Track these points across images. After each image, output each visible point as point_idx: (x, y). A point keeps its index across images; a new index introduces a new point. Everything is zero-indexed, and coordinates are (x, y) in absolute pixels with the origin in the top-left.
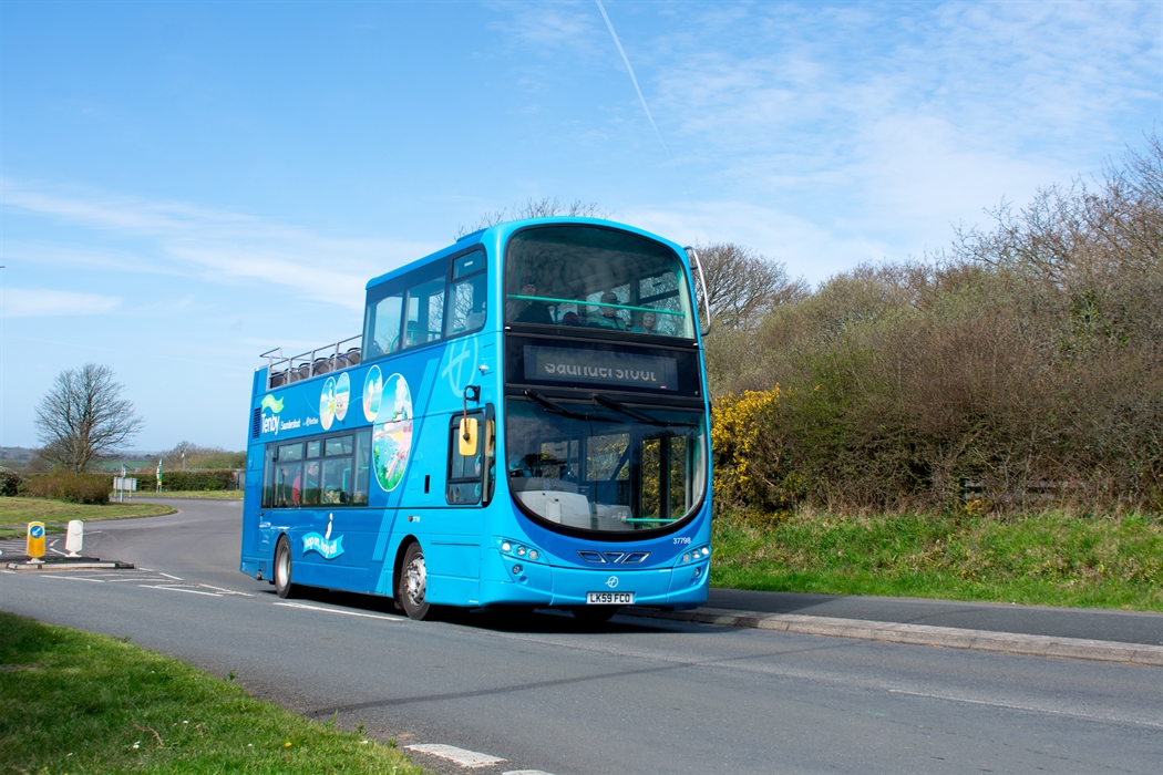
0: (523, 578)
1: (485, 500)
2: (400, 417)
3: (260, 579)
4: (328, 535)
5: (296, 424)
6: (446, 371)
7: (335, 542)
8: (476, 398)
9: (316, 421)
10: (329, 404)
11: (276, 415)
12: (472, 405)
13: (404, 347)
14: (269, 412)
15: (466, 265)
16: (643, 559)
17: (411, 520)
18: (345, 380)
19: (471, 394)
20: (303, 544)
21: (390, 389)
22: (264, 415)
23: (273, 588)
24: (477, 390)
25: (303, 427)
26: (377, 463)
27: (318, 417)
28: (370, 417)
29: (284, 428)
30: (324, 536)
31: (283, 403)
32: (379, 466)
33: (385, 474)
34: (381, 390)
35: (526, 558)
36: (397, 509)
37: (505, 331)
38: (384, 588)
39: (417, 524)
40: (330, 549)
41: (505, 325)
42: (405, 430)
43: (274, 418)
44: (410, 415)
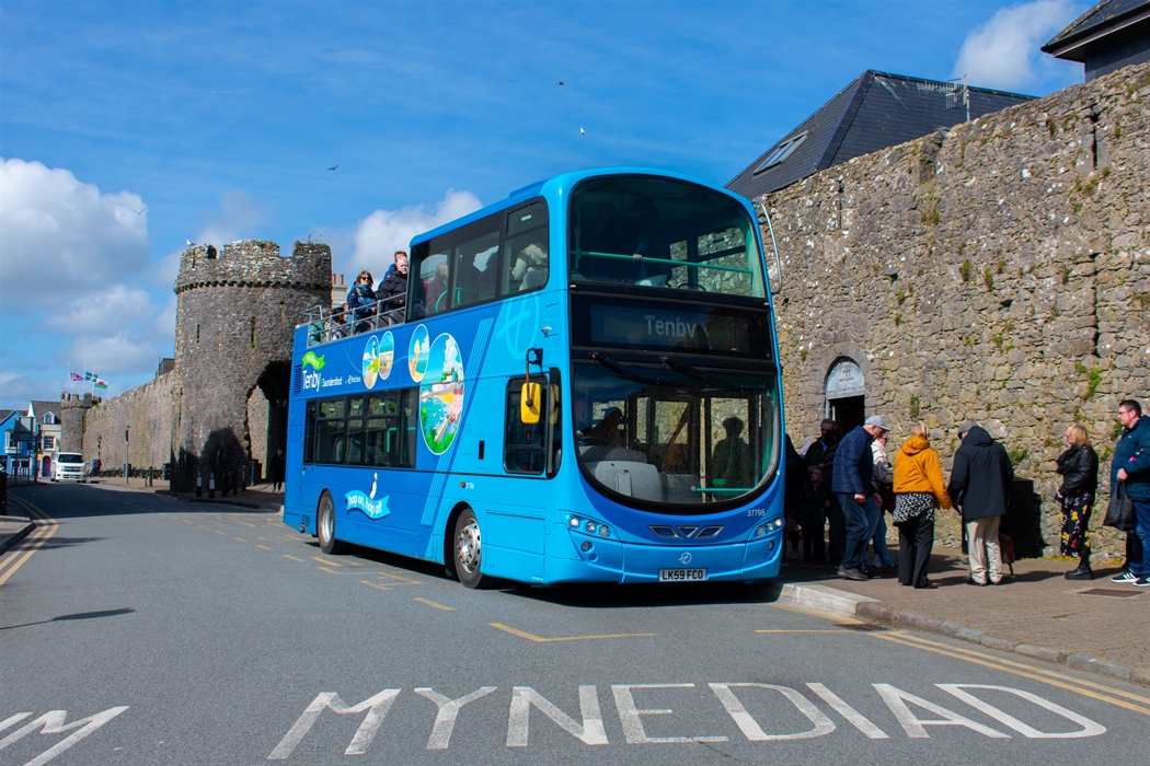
0: (592, 557)
1: (550, 471)
2: (449, 379)
3: (303, 532)
4: (373, 494)
5: (338, 382)
6: (502, 331)
7: (380, 502)
8: (539, 362)
9: (359, 380)
10: (372, 363)
11: (317, 372)
12: (534, 369)
13: (453, 306)
14: (310, 369)
15: (523, 219)
16: (716, 533)
17: (464, 486)
18: (389, 338)
19: (533, 357)
20: (346, 501)
21: (438, 349)
22: (305, 372)
23: (316, 540)
24: (539, 353)
25: (344, 385)
26: (424, 425)
27: (361, 375)
28: (417, 377)
29: (325, 385)
30: (369, 496)
31: (325, 360)
32: (428, 428)
33: (433, 437)
34: (428, 350)
35: (597, 534)
36: (448, 473)
37: (570, 289)
38: (434, 552)
39: (472, 491)
40: (376, 509)
41: (569, 284)
42: (456, 392)
43: (315, 375)
44: (461, 377)
